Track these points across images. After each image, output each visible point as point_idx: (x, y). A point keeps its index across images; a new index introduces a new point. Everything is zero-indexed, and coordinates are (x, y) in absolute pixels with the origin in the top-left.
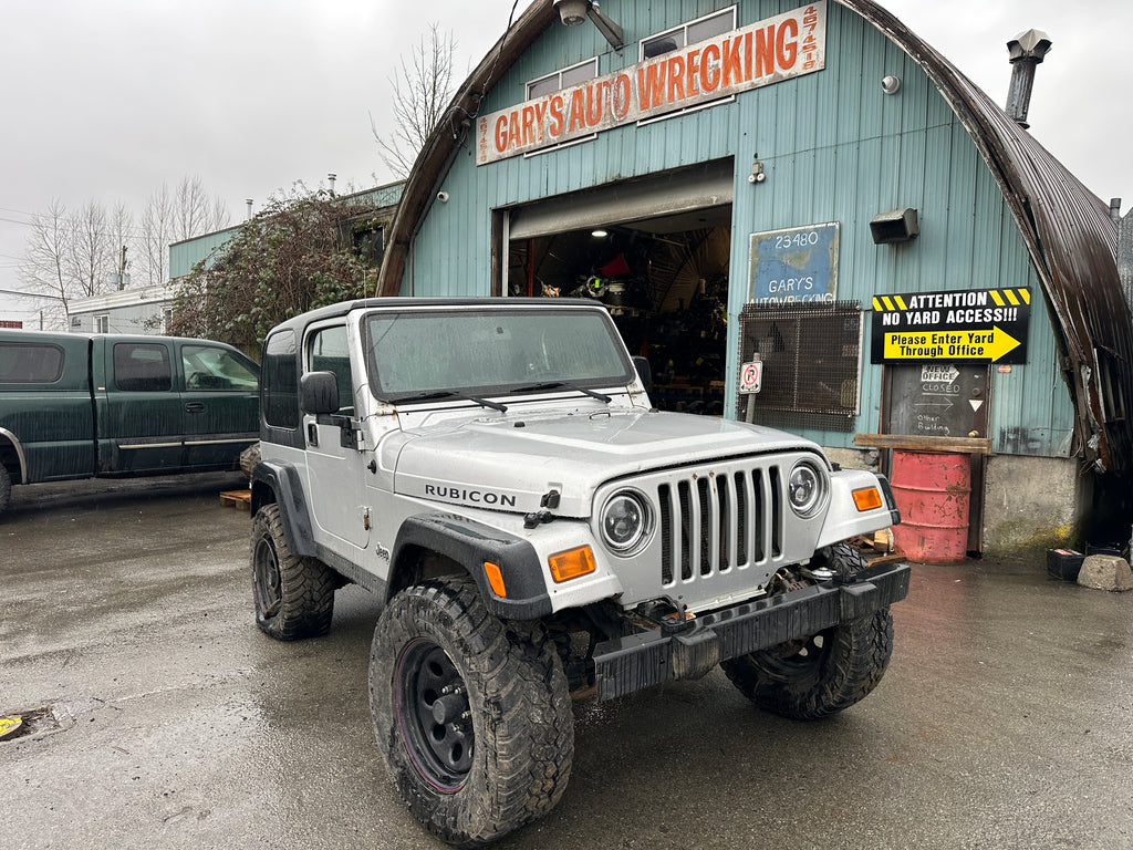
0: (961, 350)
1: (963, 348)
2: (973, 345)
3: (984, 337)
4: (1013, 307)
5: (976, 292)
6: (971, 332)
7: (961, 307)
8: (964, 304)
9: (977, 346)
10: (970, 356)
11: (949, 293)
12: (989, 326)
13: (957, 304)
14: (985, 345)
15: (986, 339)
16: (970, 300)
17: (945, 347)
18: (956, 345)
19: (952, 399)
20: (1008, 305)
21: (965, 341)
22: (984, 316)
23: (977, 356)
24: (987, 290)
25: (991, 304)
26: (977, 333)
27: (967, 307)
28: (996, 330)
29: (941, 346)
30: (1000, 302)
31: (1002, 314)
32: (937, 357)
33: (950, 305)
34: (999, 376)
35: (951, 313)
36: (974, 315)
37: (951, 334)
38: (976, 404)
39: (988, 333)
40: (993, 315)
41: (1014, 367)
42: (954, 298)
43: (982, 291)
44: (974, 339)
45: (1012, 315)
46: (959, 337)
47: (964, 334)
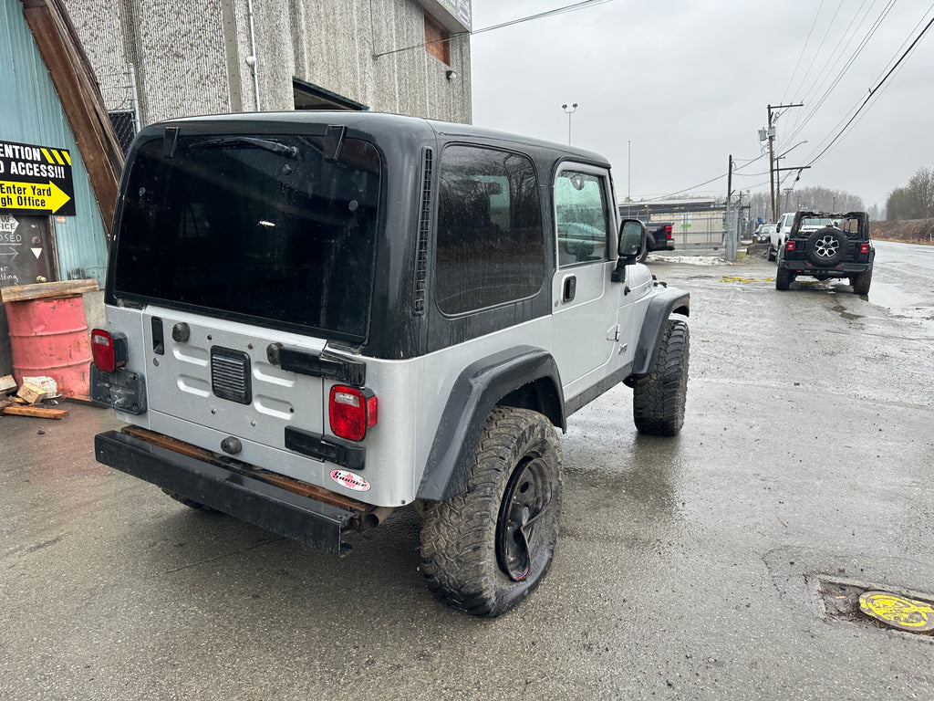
0: (27, 201)
1: (29, 200)
2: (36, 197)
3: (44, 190)
4: (61, 166)
5: (31, 147)
6: (34, 185)
7: (20, 160)
8: (23, 158)
9: (40, 198)
10: (36, 207)
11: (8, 143)
12: (45, 180)
13: (17, 157)
14: (45, 197)
15: (45, 192)
16: (29, 154)
17: (14, 197)
18: (23, 196)
19: (17, 248)
20: (57, 164)
21: (29, 193)
22: (41, 171)
23: (41, 208)
24: (39, 147)
25: (44, 161)
26: (38, 186)
27: (25, 161)
28: (52, 185)
29: (10, 196)
30: (50, 160)
31: (54, 171)
32: (8, 206)
33: (12, 156)
34: (58, 226)
35: (13, 164)
36: (33, 169)
37: (18, 185)
38: (37, 252)
39: (45, 187)
40: (48, 171)
41: (67, 217)
42: (14, 150)
43: (36, 147)
44: (36, 191)
45: (60, 173)
46: (24, 189)
47: (28, 186)
